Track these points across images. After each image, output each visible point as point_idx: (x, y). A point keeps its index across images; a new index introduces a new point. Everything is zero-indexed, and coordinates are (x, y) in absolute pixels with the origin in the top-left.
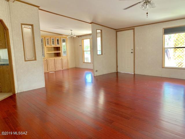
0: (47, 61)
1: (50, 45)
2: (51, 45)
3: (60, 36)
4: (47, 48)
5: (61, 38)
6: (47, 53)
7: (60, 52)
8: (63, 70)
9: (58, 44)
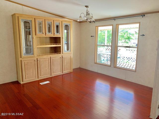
0: (37, 60)
1: (43, 33)
2: (45, 33)
3: (61, 19)
4: (38, 39)
5: (63, 23)
6: (37, 48)
7: (61, 45)
8: (62, 75)
9: (57, 32)
